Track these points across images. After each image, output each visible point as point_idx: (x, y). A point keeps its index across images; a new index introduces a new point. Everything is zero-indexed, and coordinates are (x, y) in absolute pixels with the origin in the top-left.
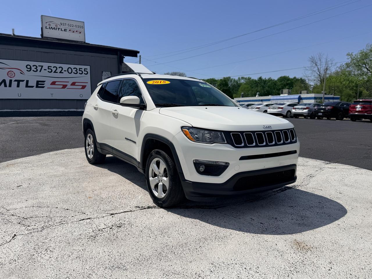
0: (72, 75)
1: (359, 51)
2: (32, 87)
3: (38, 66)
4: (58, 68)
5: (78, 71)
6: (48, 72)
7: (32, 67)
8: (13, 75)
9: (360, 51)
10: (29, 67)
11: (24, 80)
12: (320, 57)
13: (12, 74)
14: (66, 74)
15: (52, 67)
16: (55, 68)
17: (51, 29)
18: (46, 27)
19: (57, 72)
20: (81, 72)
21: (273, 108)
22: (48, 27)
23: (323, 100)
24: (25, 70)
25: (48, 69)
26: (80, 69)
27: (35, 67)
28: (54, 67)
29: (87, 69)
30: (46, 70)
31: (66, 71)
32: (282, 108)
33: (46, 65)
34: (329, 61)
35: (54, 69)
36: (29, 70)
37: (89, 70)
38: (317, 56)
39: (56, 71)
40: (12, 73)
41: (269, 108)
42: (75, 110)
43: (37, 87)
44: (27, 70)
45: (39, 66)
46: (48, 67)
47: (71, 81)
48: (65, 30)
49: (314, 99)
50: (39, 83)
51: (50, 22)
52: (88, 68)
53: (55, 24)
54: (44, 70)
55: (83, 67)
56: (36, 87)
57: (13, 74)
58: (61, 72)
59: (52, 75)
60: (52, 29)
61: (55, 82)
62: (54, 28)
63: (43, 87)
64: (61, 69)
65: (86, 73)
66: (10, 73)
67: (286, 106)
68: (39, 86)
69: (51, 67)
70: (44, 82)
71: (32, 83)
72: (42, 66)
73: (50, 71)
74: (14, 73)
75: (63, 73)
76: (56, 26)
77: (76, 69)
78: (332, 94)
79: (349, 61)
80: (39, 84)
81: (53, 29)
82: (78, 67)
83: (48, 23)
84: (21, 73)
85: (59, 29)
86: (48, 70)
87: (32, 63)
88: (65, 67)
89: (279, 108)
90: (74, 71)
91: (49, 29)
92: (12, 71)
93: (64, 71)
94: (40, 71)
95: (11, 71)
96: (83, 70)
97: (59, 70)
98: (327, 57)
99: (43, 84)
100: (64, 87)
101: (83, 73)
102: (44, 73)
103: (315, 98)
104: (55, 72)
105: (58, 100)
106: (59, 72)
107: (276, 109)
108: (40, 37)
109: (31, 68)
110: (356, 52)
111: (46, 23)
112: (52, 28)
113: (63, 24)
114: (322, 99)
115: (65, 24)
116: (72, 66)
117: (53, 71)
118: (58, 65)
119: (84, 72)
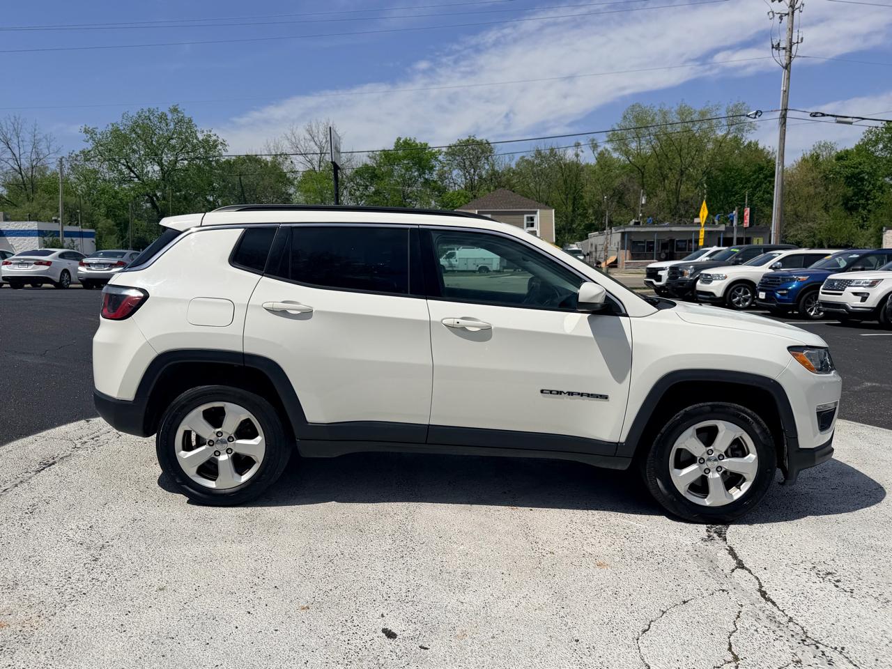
1: (108, 125)
9: (110, 127)
12: (16, 127)
21: (22, 264)
23: (61, 238)
32: (48, 263)
34: (40, 140)
38: (9, 123)
41: (6, 263)
49: (39, 236)
67: (55, 258)
78: (77, 225)
79: (89, 146)
89: (40, 263)
98: (35, 130)
103: (40, 233)
107: (30, 267)
110: (103, 127)
114: (59, 236)
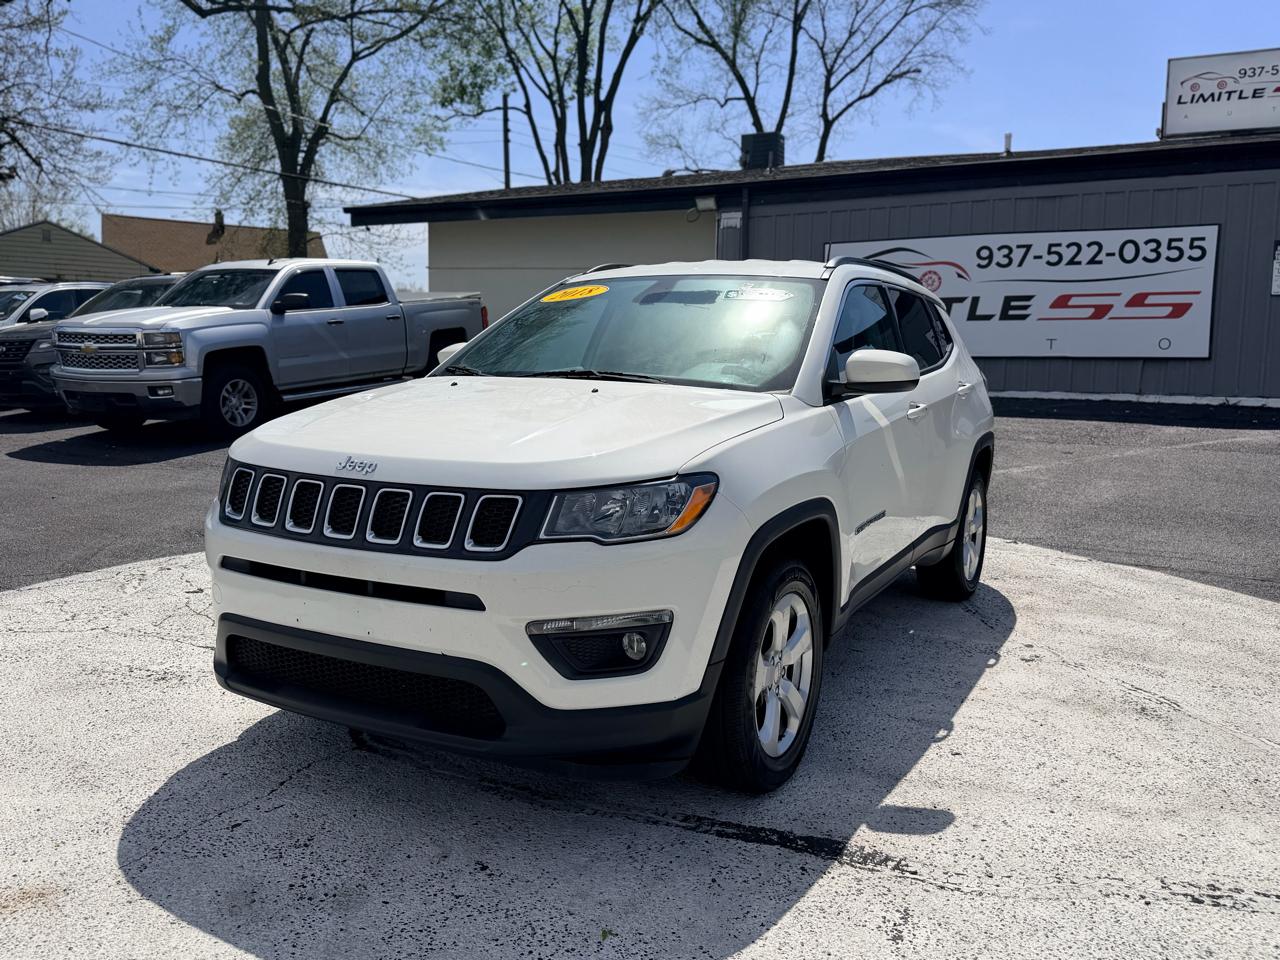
0: (1139, 266)
2: (988, 317)
3: (1014, 248)
4: (1084, 247)
5: (1163, 250)
6: (1049, 263)
7: (995, 251)
8: (936, 284)
10: (985, 253)
11: (965, 298)
13: (934, 281)
14: (1111, 266)
15: (1064, 244)
16: (1074, 249)
17: (1197, 101)
18: (1180, 97)
19: (1079, 263)
20: (1175, 254)
22: (1186, 98)
24: (970, 262)
25: (1050, 253)
26: (1171, 241)
27: (1006, 251)
28: (1068, 246)
29: (1203, 239)
30: (1040, 257)
31: (1113, 254)
33: (1040, 241)
35: (1068, 254)
36: (985, 262)
37: (1211, 245)
39: (1076, 260)
40: (934, 277)
42: (1133, 398)
43: (1004, 316)
44: (979, 266)
45: (1019, 247)
46: (1051, 246)
47: (1130, 290)
48: (1256, 94)
50: (1013, 304)
51: (1196, 77)
52: (1210, 233)
53: (1217, 79)
54: (1036, 257)
55: (1186, 233)
56: (1001, 318)
57: (936, 279)
58: (1092, 261)
59: (1063, 272)
60: (1201, 100)
61: (1069, 297)
62: (1212, 95)
63: (1024, 317)
64: (1095, 248)
65: (1197, 253)
66: (927, 277)
68: (1011, 312)
69: (1059, 245)
70: (1029, 298)
71: (991, 305)
72: (1028, 247)
73: (1054, 258)
74: (940, 278)
75: (1100, 262)
76: (1221, 85)
77: (1153, 245)
80: (1013, 308)
81: (1205, 101)
82: (1163, 235)
83: (1188, 85)
84: (960, 276)
85: (1233, 95)
86: (1047, 258)
87: (994, 241)
88: (1111, 239)
90: (1146, 251)
91: (1192, 101)
92: (935, 273)
93: (1108, 255)
94: (1020, 265)
95: (930, 272)
96: (1185, 245)
97: (1087, 253)
99: (1026, 307)
100: (1101, 312)
101: (1186, 255)
102: (1035, 268)
104: (1072, 262)
105: (1070, 362)
106: (1084, 262)
108: (1157, 139)
109: (990, 257)
111: (1182, 83)
112: (1202, 96)
113: (1249, 73)
115: (1258, 71)
116: (1140, 235)
117: (1066, 259)
118: (1084, 237)
119: (1188, 252)
